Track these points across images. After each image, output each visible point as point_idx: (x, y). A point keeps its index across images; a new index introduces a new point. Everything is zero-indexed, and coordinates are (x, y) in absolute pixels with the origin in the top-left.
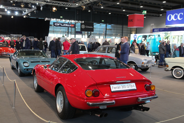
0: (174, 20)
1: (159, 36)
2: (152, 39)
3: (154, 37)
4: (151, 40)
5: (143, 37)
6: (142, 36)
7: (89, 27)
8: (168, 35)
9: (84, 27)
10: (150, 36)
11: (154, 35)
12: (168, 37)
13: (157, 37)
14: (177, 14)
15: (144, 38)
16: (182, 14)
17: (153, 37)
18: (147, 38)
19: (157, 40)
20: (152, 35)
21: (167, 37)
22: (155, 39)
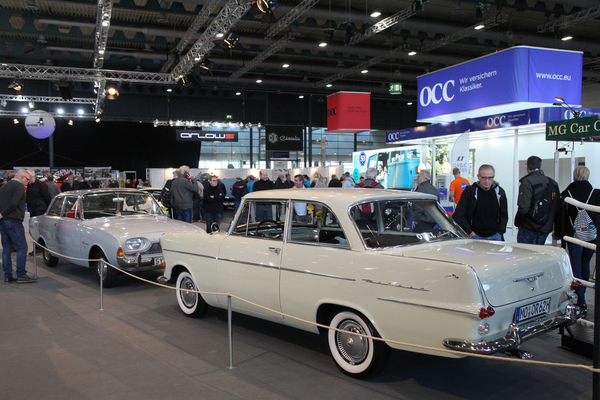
0: (436, 102)
1: (415, 153)
2: (400, 164)
3: (403, 156)
4: (397, 167)
5: (380, 159)
6: (377, 157)
7: (289, 139)
8: (441, 151)
9: (276, 140)
10: (394, 154)
11: (403, 152)
12: (442, 156)
13: (409, 155)
14: (440, 85)
15: (381, 163)
16: (453, 82)
17: (401, 158)
18: (389, 161)
19: (411, 167)
20: (399, 152)
21: (439, 155)
22: (405, 163)
